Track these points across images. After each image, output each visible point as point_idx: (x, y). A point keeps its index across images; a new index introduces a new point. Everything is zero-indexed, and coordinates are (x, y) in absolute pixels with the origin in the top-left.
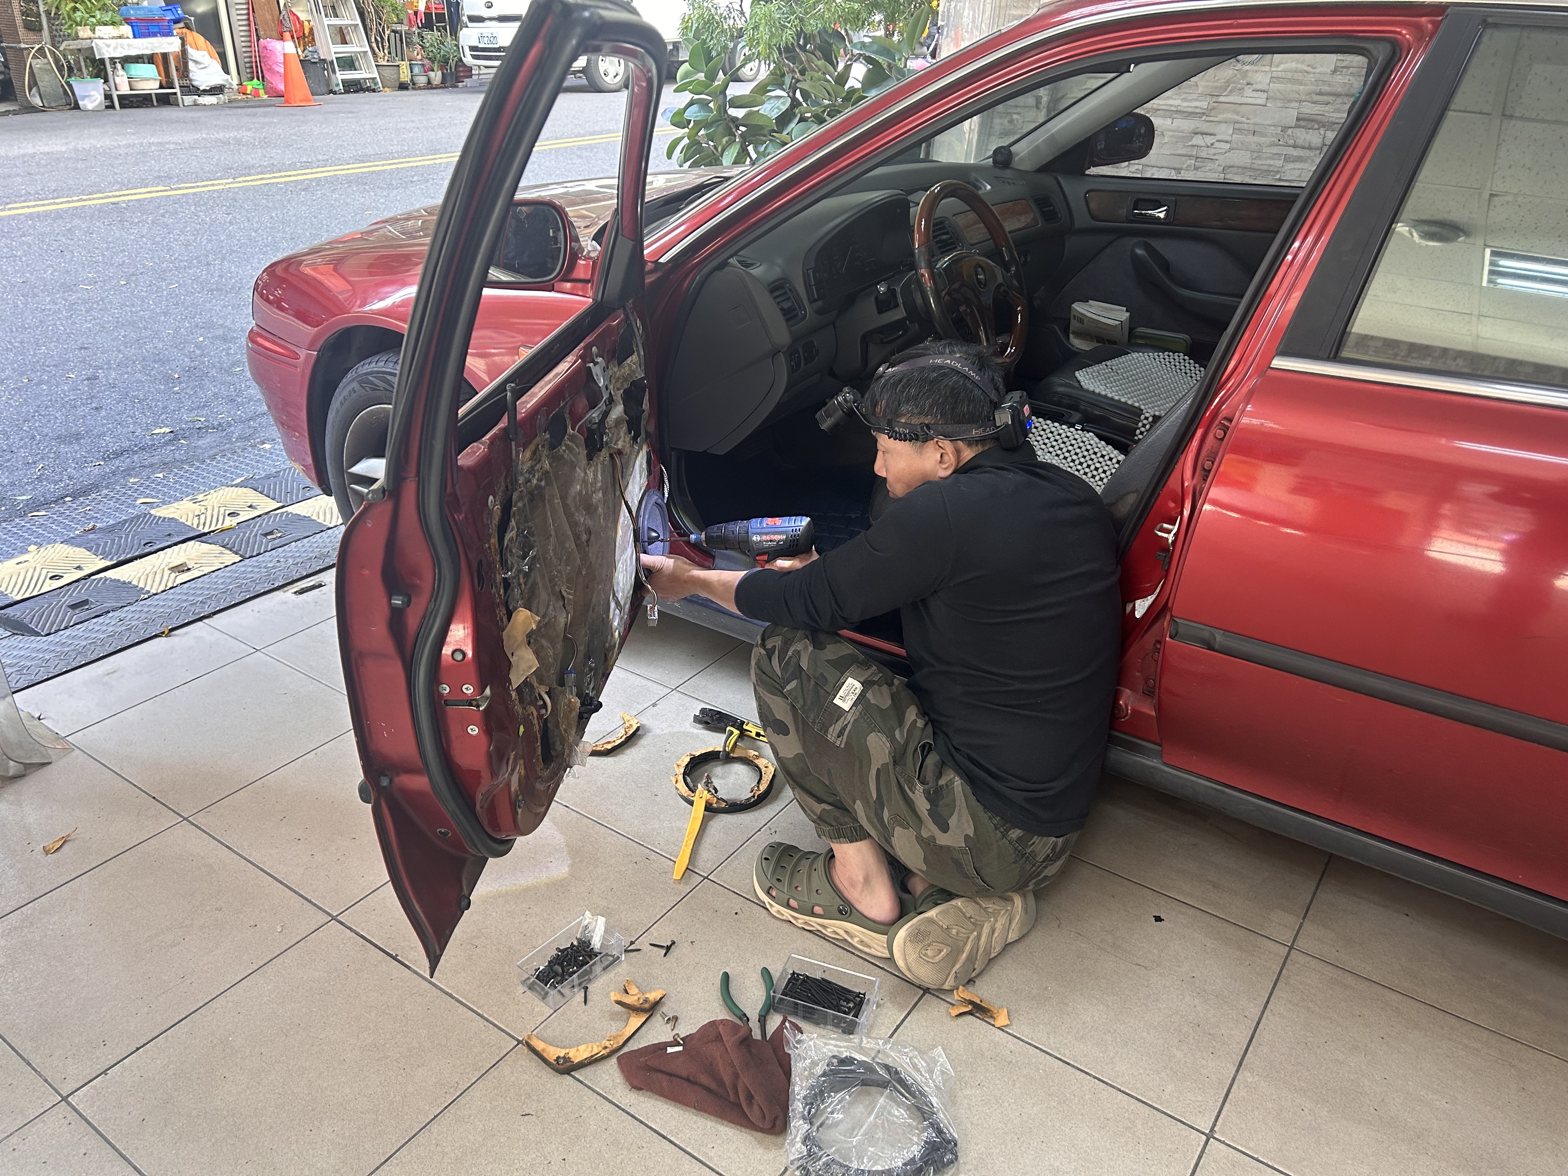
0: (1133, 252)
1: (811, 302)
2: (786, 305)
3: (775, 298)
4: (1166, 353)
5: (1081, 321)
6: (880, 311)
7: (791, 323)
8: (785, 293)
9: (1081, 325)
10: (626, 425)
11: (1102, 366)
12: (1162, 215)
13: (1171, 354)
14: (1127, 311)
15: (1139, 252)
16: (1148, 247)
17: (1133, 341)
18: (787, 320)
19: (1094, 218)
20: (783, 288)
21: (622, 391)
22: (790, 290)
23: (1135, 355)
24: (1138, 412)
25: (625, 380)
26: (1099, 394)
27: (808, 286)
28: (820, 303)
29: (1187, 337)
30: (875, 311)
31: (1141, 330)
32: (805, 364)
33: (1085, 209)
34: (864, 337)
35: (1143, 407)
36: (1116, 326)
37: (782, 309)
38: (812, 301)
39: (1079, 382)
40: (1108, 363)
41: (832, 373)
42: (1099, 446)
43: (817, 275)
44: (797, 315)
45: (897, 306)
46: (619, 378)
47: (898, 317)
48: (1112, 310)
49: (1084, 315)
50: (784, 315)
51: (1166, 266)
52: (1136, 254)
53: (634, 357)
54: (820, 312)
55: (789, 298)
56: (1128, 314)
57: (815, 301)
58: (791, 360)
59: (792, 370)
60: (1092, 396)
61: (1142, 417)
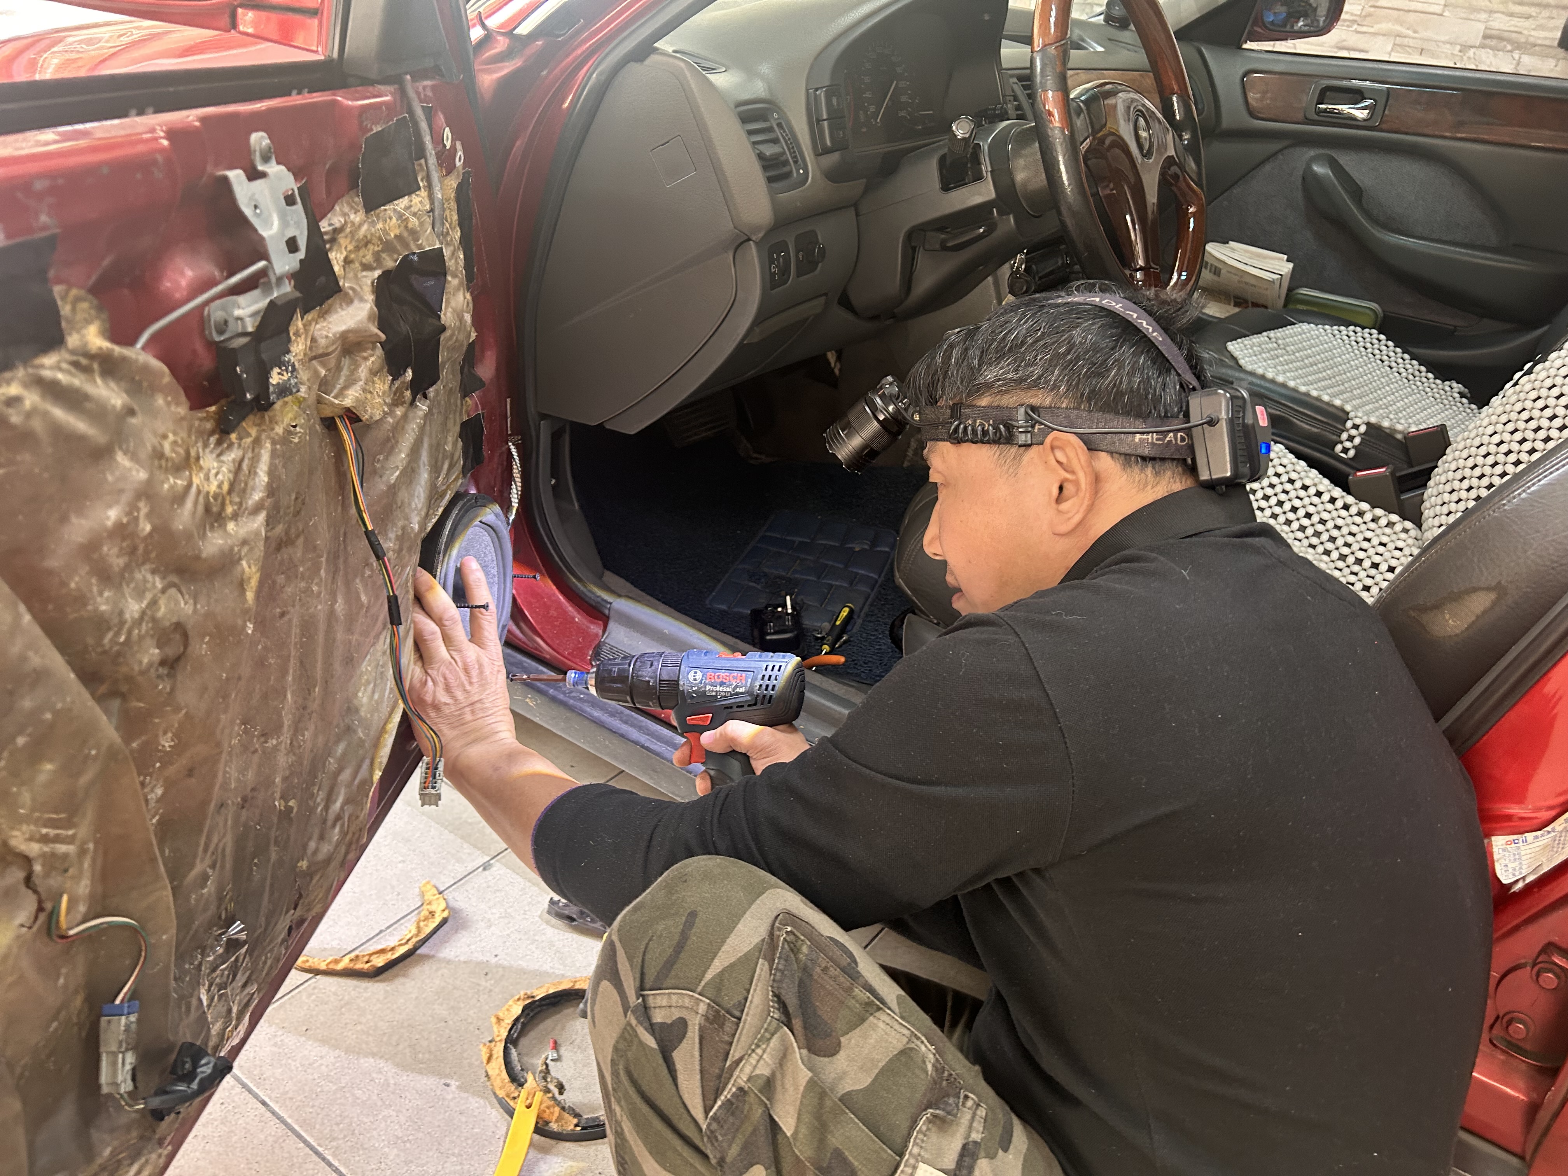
0: (1308, 167)
1: (817, 155)
2: (769, 150)
3: (750, 133)
4: (1352, 328)
5: (1217, 272)
6: (946, 187)
7: (775, 185)
8: (770, 130)
9: (1215, 278)
10: (379, 351)
11: (1263, 337)
12: (1361, 114)
13: (1358, 329)
14: (1288, 260)
15: (1319, 169)
16: (1334, 164)
17: (1291, 306)
18: (770, 180)
19: (1252, 114)
20: (766, 120)
21: (377, 273)
22: (779, 125)
23: (1305, 326)
24: (1342, 417)
25: (388, 247)
26: (1273, 381)
27: (814, 122)
28: (835, 157)
29: (1374, 305)
30: (937, 185)
31: (1304, 291)
32: (799, 274)
33: (1240, 99)
34: (910, 235)
35: (1348, 408)
36: (1273, 282)
37: (761, 157)
38: (821, 151)
39: (1235, 359)
40: (1272, 334)
41: (845, 302)
42: (1298, 468)
43: (834, 101)
44: (788, 175)
45: (979, 177)
46: (367, 243)
47: (978, 200)
48: (1265, 257)
49: (1225, 263)
50: (765, 168)
51: (1357, 193)
52: (1315, 176)
53: (418, 201)
54: (834, 176)
55: (775, 141)
56: (1291, 265)
57: (826, 151)
58: (771, 261)
59: (772, 282)
60: (1262, 383)
61: (1349, 424)
